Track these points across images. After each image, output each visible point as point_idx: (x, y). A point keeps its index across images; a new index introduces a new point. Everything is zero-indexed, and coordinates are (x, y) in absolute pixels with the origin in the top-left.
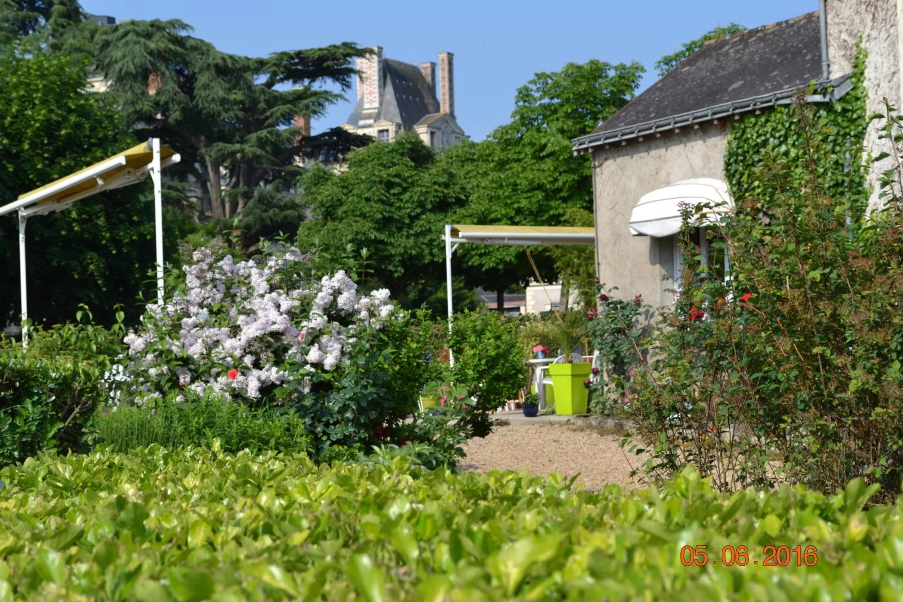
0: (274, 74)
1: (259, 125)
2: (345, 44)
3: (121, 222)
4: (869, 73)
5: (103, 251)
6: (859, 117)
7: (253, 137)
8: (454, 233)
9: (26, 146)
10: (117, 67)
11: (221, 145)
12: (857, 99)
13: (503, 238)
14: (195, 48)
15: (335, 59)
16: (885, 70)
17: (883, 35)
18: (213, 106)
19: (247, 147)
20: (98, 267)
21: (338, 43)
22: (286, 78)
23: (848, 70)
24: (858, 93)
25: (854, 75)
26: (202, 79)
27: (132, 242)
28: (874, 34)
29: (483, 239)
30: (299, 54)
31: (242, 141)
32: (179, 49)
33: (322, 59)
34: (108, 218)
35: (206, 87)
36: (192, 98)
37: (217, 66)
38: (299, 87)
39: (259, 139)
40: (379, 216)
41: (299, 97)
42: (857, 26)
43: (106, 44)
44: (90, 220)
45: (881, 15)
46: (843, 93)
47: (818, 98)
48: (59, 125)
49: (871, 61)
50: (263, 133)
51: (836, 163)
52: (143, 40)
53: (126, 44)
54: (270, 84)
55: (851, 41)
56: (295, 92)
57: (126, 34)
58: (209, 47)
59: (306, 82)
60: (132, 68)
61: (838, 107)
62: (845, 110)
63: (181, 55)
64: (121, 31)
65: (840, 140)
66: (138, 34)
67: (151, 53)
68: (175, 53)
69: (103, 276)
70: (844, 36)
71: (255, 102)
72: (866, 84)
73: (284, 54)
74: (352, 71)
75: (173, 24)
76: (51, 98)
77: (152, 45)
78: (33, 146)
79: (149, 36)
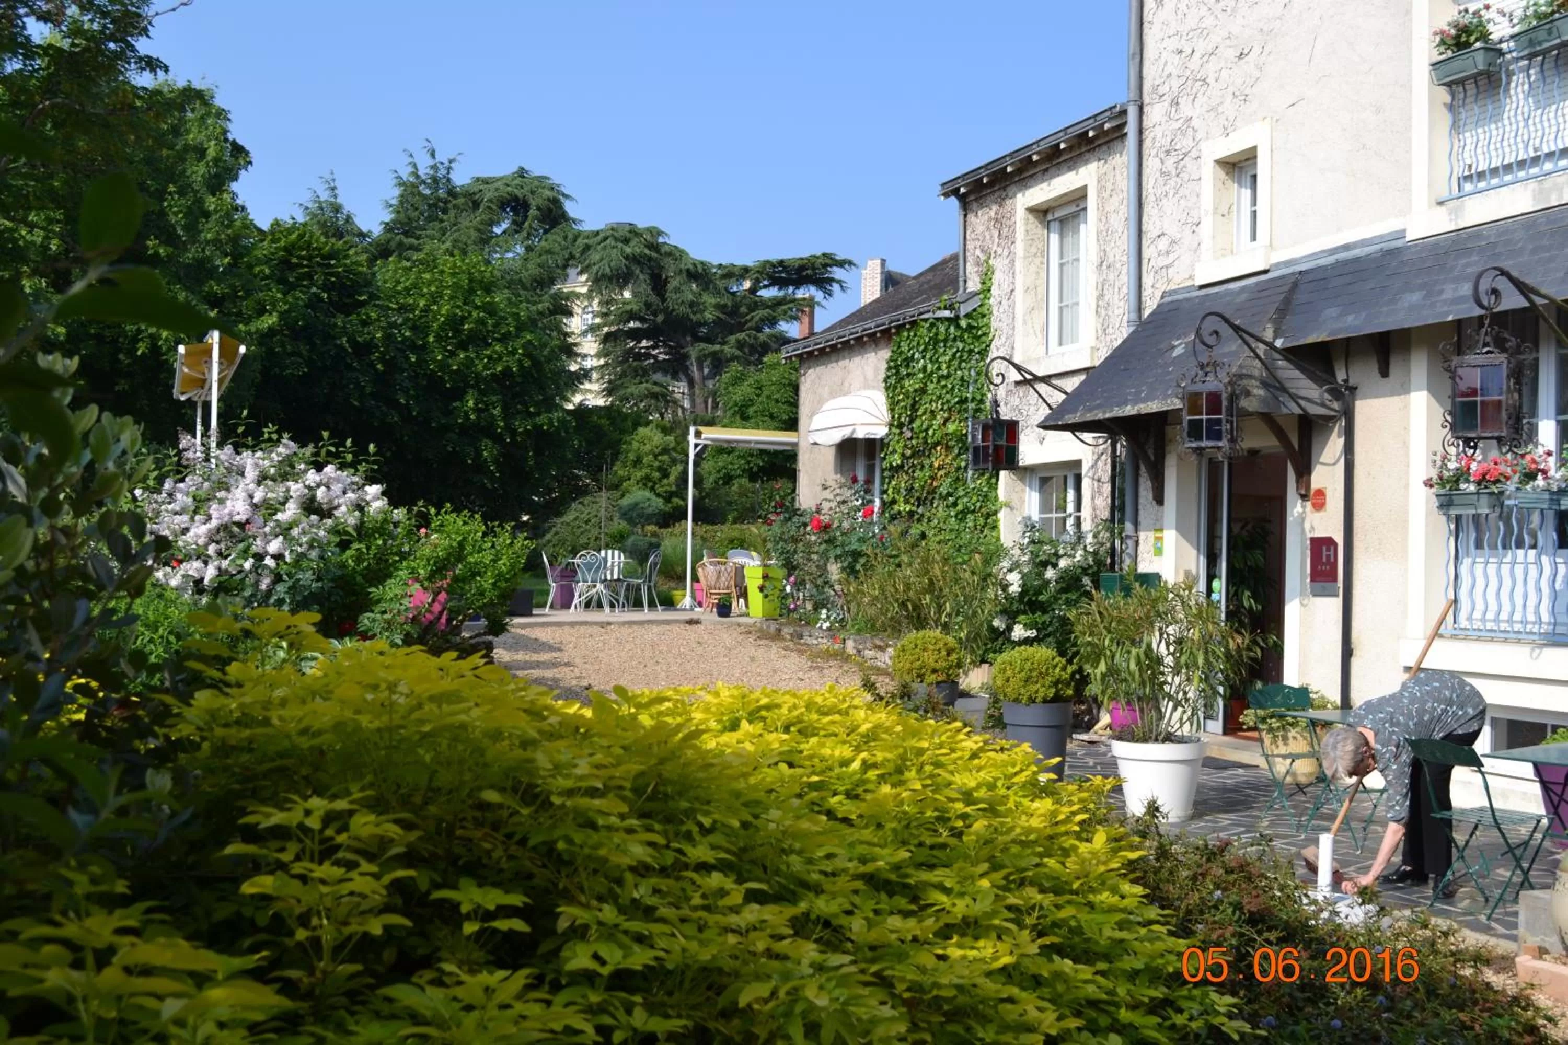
0: (757, 281)
1: (740, 328)
2: (824, 255)
3: (519, 412)
4: (994, 291)
5: (497, 439)
6: (984, 334)
7: (732, 339)
8: (698, 434)
9: (431, 339)
10: (595, 268)
11: (703, 345)
12: (984, 316)
13: (749, 442)
14: (669, 254)
15: (814, 268)
16: (1006, 288)
17: (1006, 253)
18: (682, 308)
19: (726, 348)
20: (491, 453)
21: (819, 254)
22: (772, 285)
23: (979, 287)
24: (984, 310)
25: (982, 291)
26: (673, 284)
27: (526, 430)
28: (999, 251)
29: (729, 441)
30: (781, 263)
31: (723, 343)
32: (654, 254)
33: (802, 268)
34: (505, 409)
35: (677, 290)
36: (664, 300)
37: (688, 271)
38: (781, 294)
39: (738, 341)
40: (785, 417)
41: (777, 303)
42: (988, 242)
43: (587, 248)
44: (486, 410)
45: (1005, 232)
46: (970, 309)
47: (947, 314)
48: (463, 319)
49: (997, 277)
50: (741, 336)
51: (962, 379)
52: (620, 245)
53: (605, 248)
54: (753, 291)
55: (983, 258)
56: (775, 298)
57: (605, 239)
58: (682, 252)
59: (791, 289)
60: (608, 270)
61: (963, 323)
62: (970, 327)
63: (656, 260)
64: (601, 235)
65: (965, 356)
66: (616, 239)
67: (627, 258)
68: (650, 259)
69: (496, 462)
70: (978, 252)
71: (736, 306)
72: (992, 301)
73: (768, 262)
74: (833, 280)
75: (651, 230)
76: (459, 295)
77: (628, 250)
78: (439, 338)
79: (626, 241)
